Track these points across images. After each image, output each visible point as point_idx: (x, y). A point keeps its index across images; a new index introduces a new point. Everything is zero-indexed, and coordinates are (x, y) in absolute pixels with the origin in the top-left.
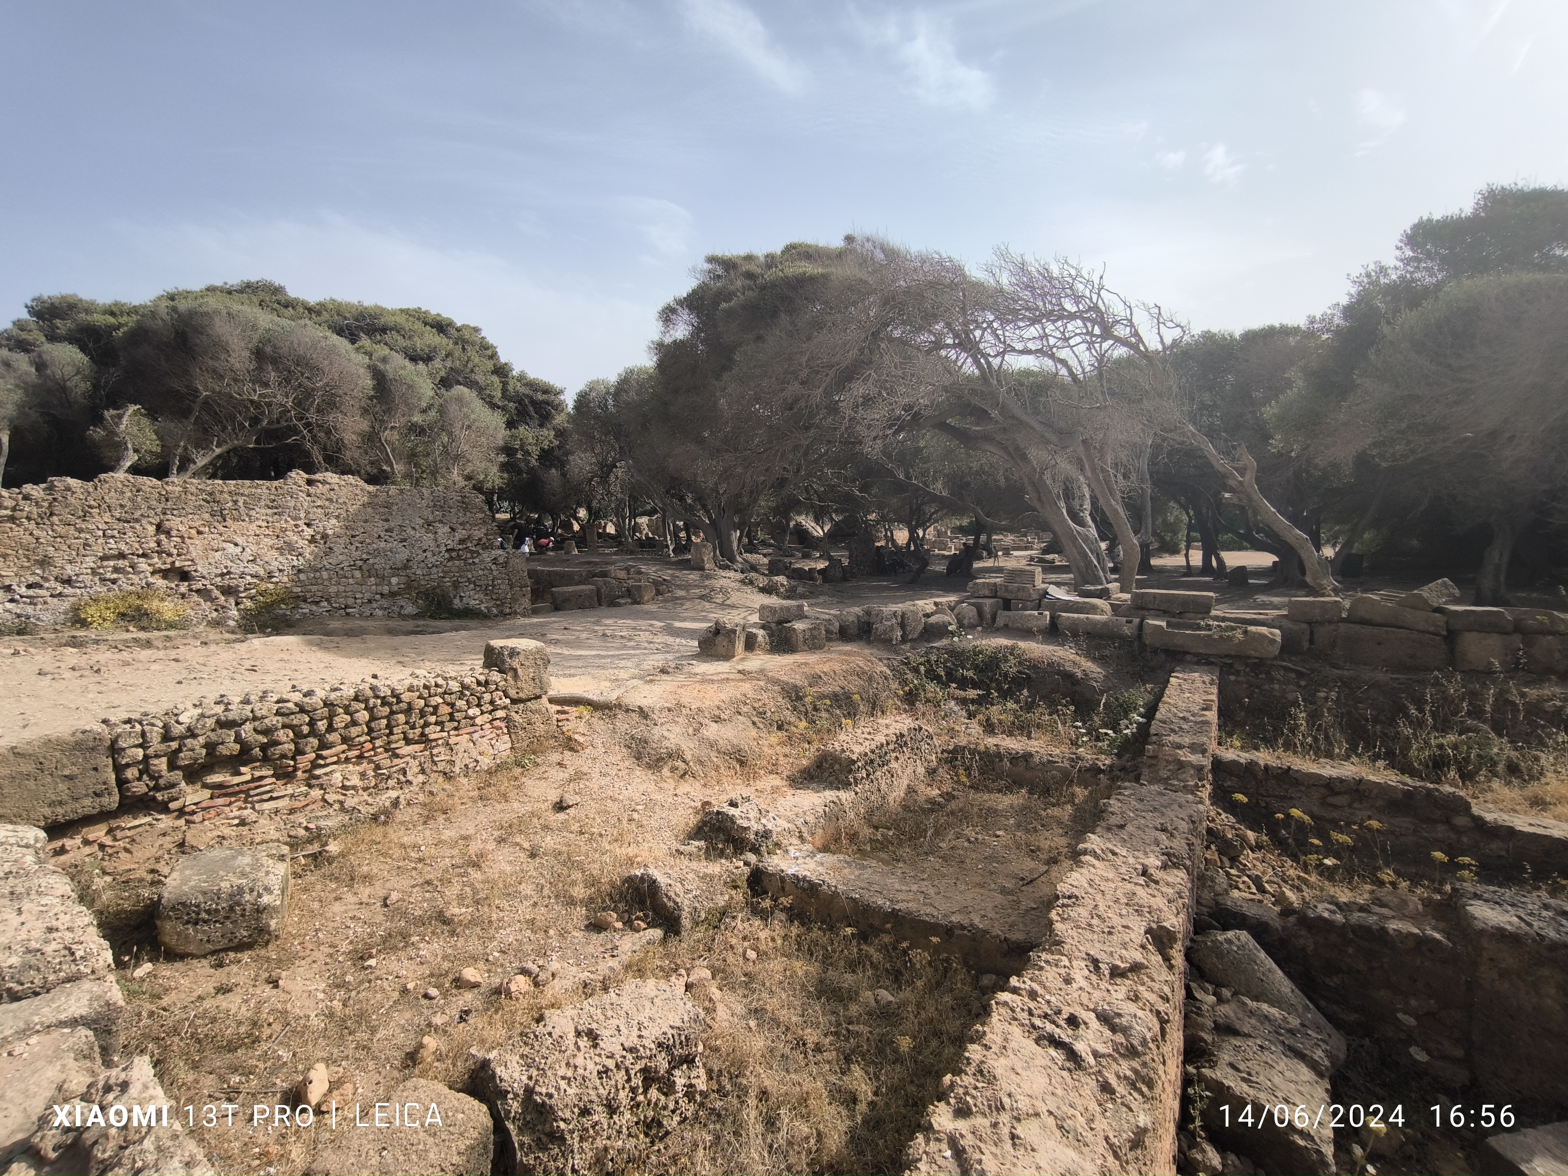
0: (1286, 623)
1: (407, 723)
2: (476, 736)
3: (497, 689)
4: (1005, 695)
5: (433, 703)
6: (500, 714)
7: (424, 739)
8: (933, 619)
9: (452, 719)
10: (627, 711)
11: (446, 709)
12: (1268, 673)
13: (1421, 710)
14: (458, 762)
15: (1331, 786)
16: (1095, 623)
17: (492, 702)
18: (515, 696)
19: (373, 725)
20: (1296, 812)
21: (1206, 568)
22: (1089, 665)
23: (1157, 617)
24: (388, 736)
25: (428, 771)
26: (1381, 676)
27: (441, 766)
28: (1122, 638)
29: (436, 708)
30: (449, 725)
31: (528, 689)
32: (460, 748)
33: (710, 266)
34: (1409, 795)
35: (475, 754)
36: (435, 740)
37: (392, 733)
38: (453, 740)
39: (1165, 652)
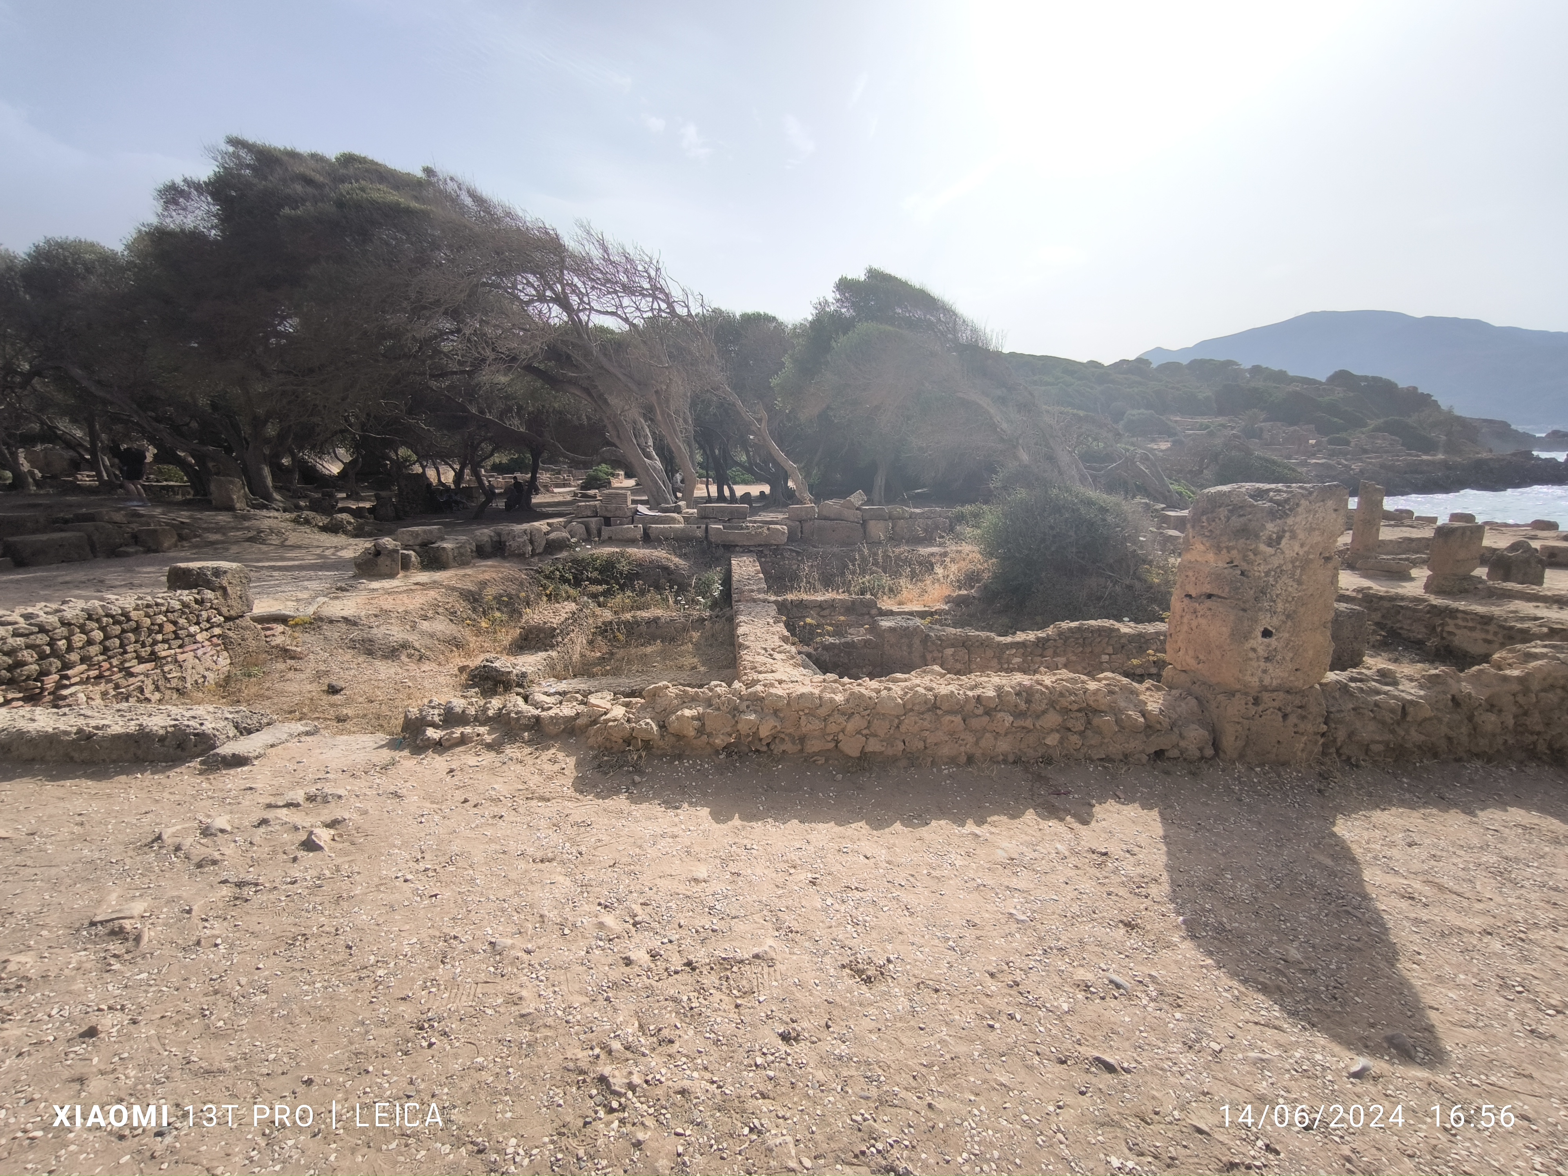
0: (790, 523)
1: (136, 642)
2: (200, 653)
3: (211, 608)
4: (622, 588)
5: (159, 621)
6: (217, 631)
7: (154, 657)
8: (553, 536)
9: (177, 637)
10: (331, 622)
11: (169, 628)
12: (782, 554)
13: (854, 565)
14: (188, 679)
15: (820, 606)
16: (676, 530)
17: (208, 621)
18: (227, 614)
19: (107, 643)
20: (808, 621)
21: (721, 498)
22: (676, 560)
23: (715, 523)
24: (122, 654)
25: (163, 689)
26: (836, 550)
27: (174, 683)
28: (697, 539)
29: (161, 626)
30: (176, 643)
31: (237, 607)
32: (188, 665)
33: (231, 149)
34: (853, 602)
35: (201, 670)
36: (165, 658)
37: (125, 652)
38: (180, 658)
39: (724, 546)
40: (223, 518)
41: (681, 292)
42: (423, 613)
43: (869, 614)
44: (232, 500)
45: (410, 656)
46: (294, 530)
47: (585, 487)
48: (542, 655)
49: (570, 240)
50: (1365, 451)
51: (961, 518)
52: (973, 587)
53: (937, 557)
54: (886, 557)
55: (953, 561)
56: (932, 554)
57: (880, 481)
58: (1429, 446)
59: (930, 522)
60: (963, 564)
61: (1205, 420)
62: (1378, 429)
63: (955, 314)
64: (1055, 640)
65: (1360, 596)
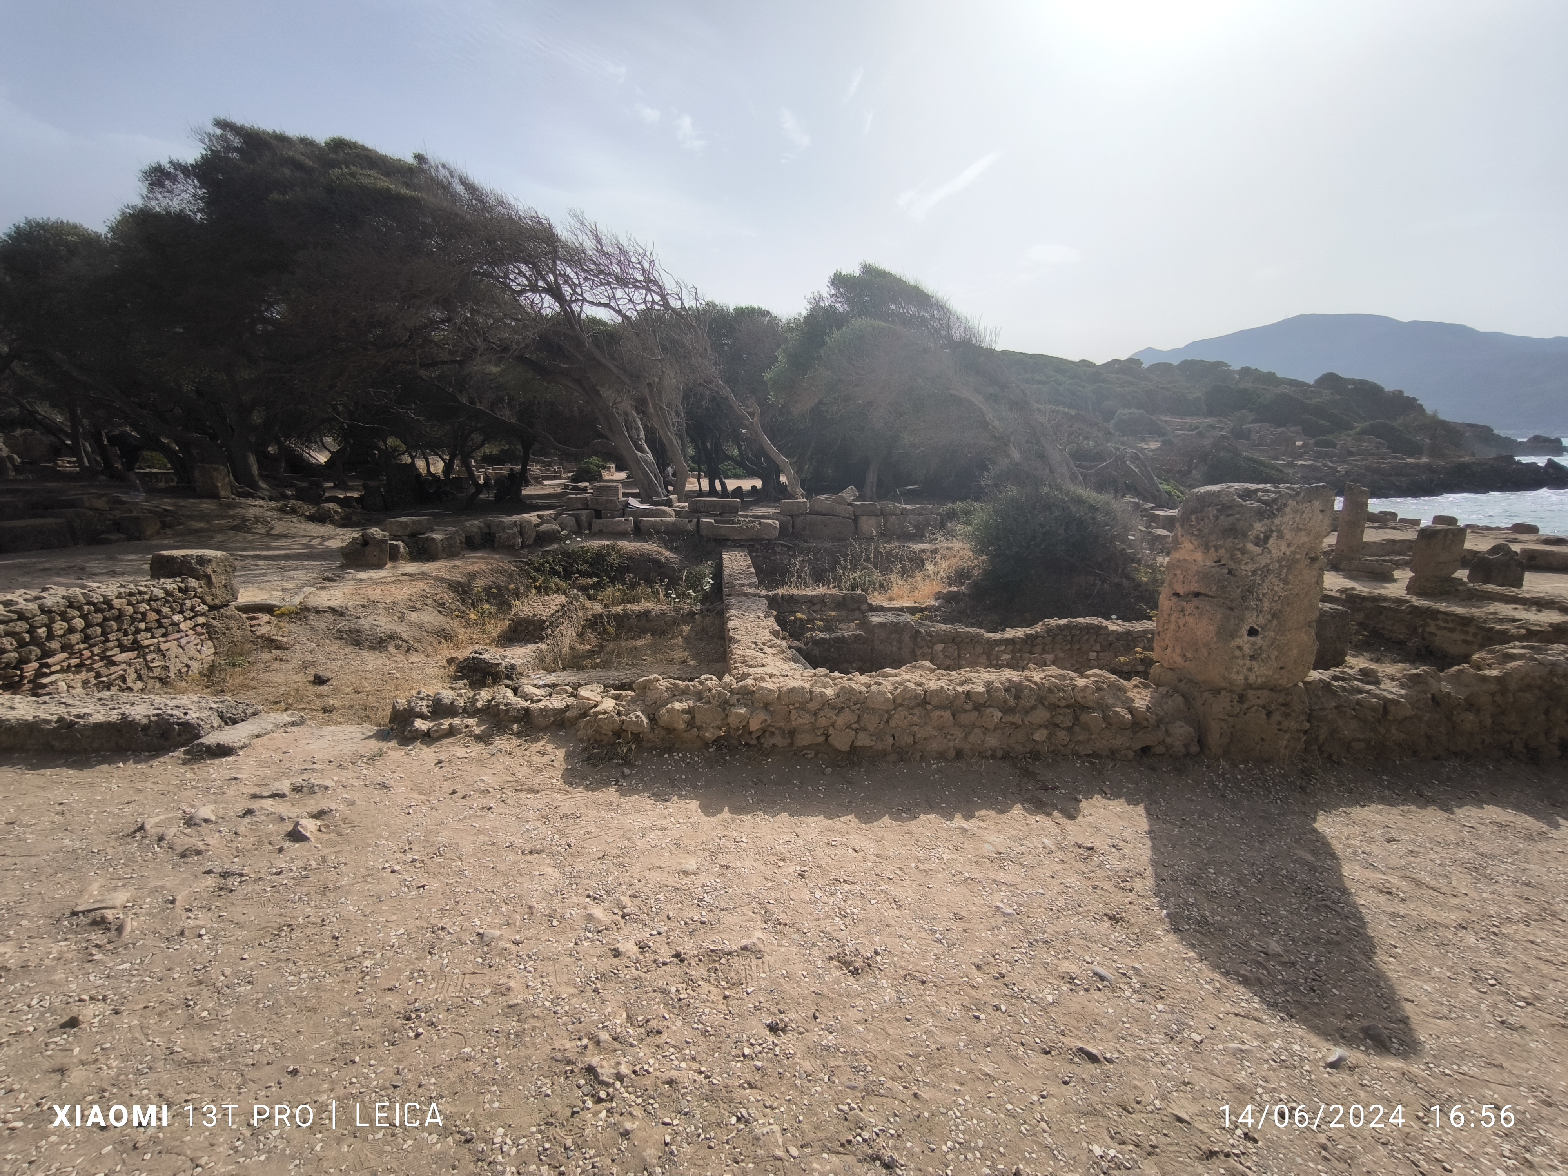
0: (781, 517)
1: (118, 630)
2: (183, 641)
3: (195, 596)
4: (612, 581)
5: (142, 610)
6: (201, 620)
7: (136, 646)
8: (543, 528)
9: (160, 626)
10: (318, 612)
11: (153, 616)
12: (773, 549)
13: (845, 560)
14: (172, 668)
15: (811, 601)
16: (666, 524)
17: (192, 609)
18: (211, 603)
19: (89, 631)
20: (799, 615)
21: (712, 492)
22: (667, 553)
23: (707, 517)
24: (104, 642)
25: (145, 678)
26: (827, 545)
27: (157, 672)
28: (688, 532)
29: (144, 614)
30: (158, 632)
31: (221, 596)
32: (171, 654)
33: (219, 132)
34: (844, 598)
35: (185, 659)
36: (148, 647)
37: (107, 640)
38: (163, 647)
39: (715, 540)
40: (206, 505)
41: (674, 285)
42: (411, 604)
43: (859, 609)
44: (216, 487)
45: (397, 647)
46: (280, 519)
47: (575, 479)
48: (531, 647)
49: (563, 230)
50: (1351, 454)
51: (952, 515)
52: (963, 584)
53: (928, 554)
54: (878, 553)
55: (943, 557)
56: (923, 551)
57: (871, 477)
58: (1415, 450)
59: (921, 518)
60: (953, 561)
61: (1195, 421)
62: (1363, 432)
63: (948, 311)
64: (1044, 637)
65: (1344, 597)
